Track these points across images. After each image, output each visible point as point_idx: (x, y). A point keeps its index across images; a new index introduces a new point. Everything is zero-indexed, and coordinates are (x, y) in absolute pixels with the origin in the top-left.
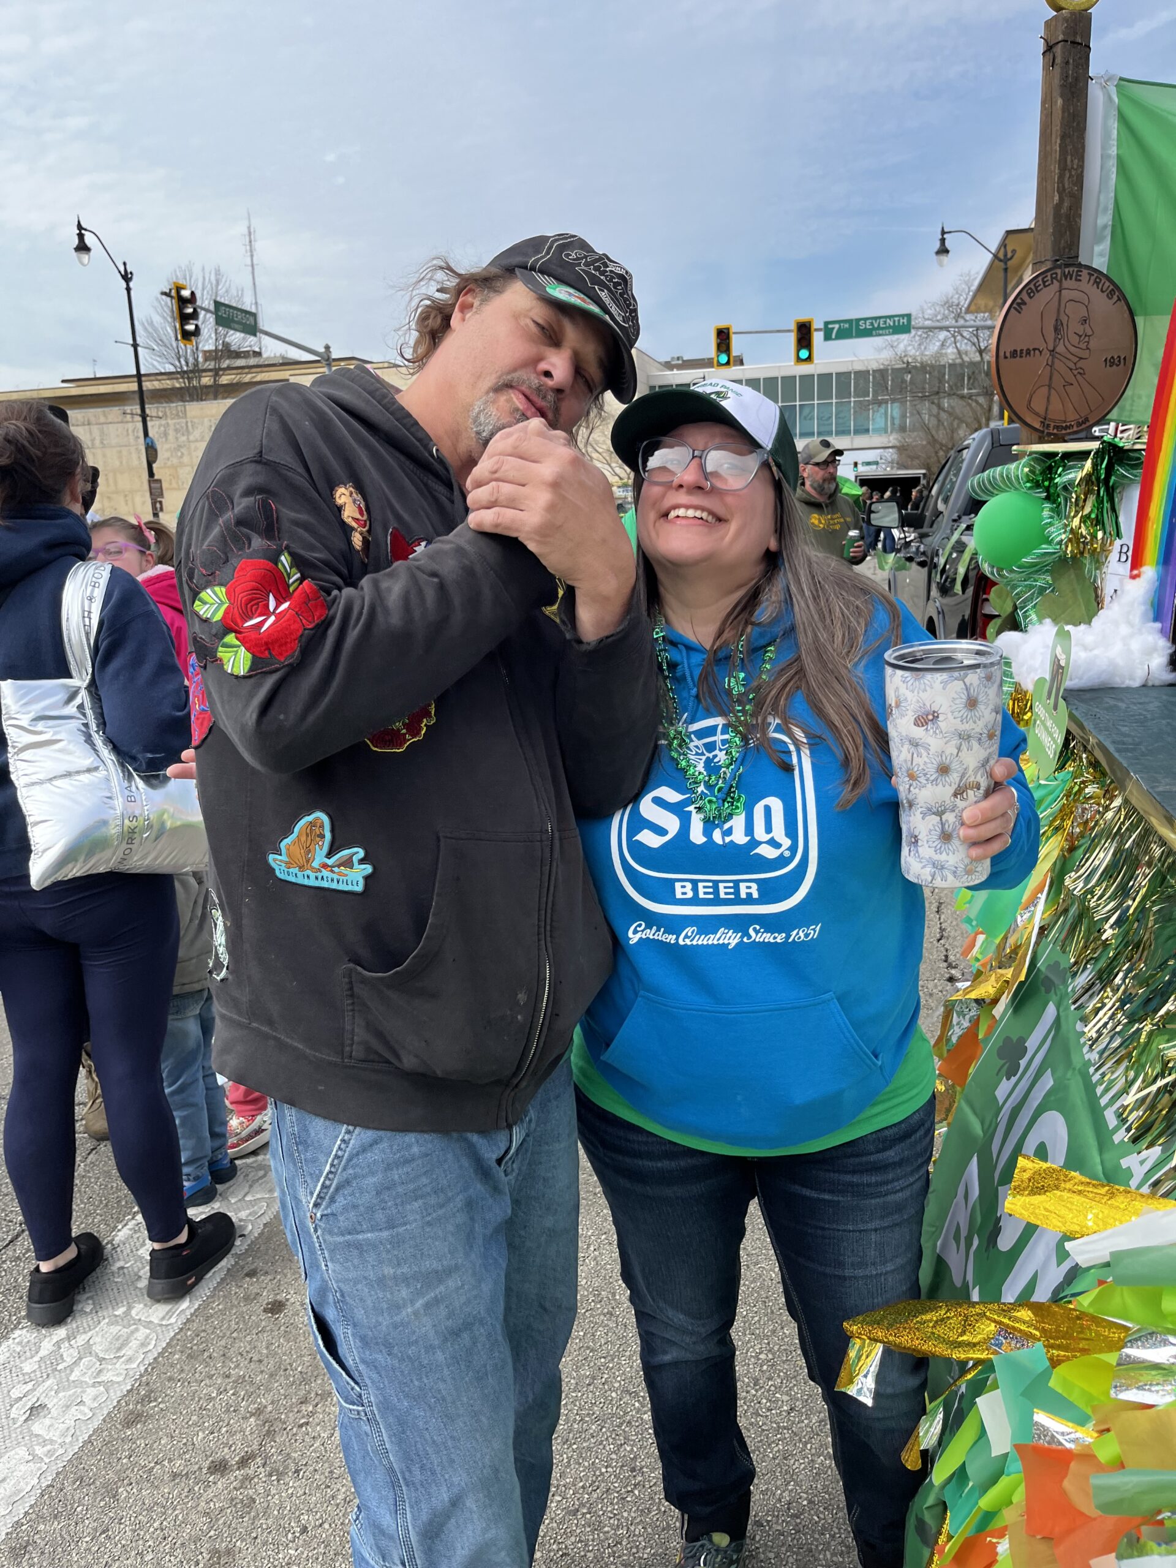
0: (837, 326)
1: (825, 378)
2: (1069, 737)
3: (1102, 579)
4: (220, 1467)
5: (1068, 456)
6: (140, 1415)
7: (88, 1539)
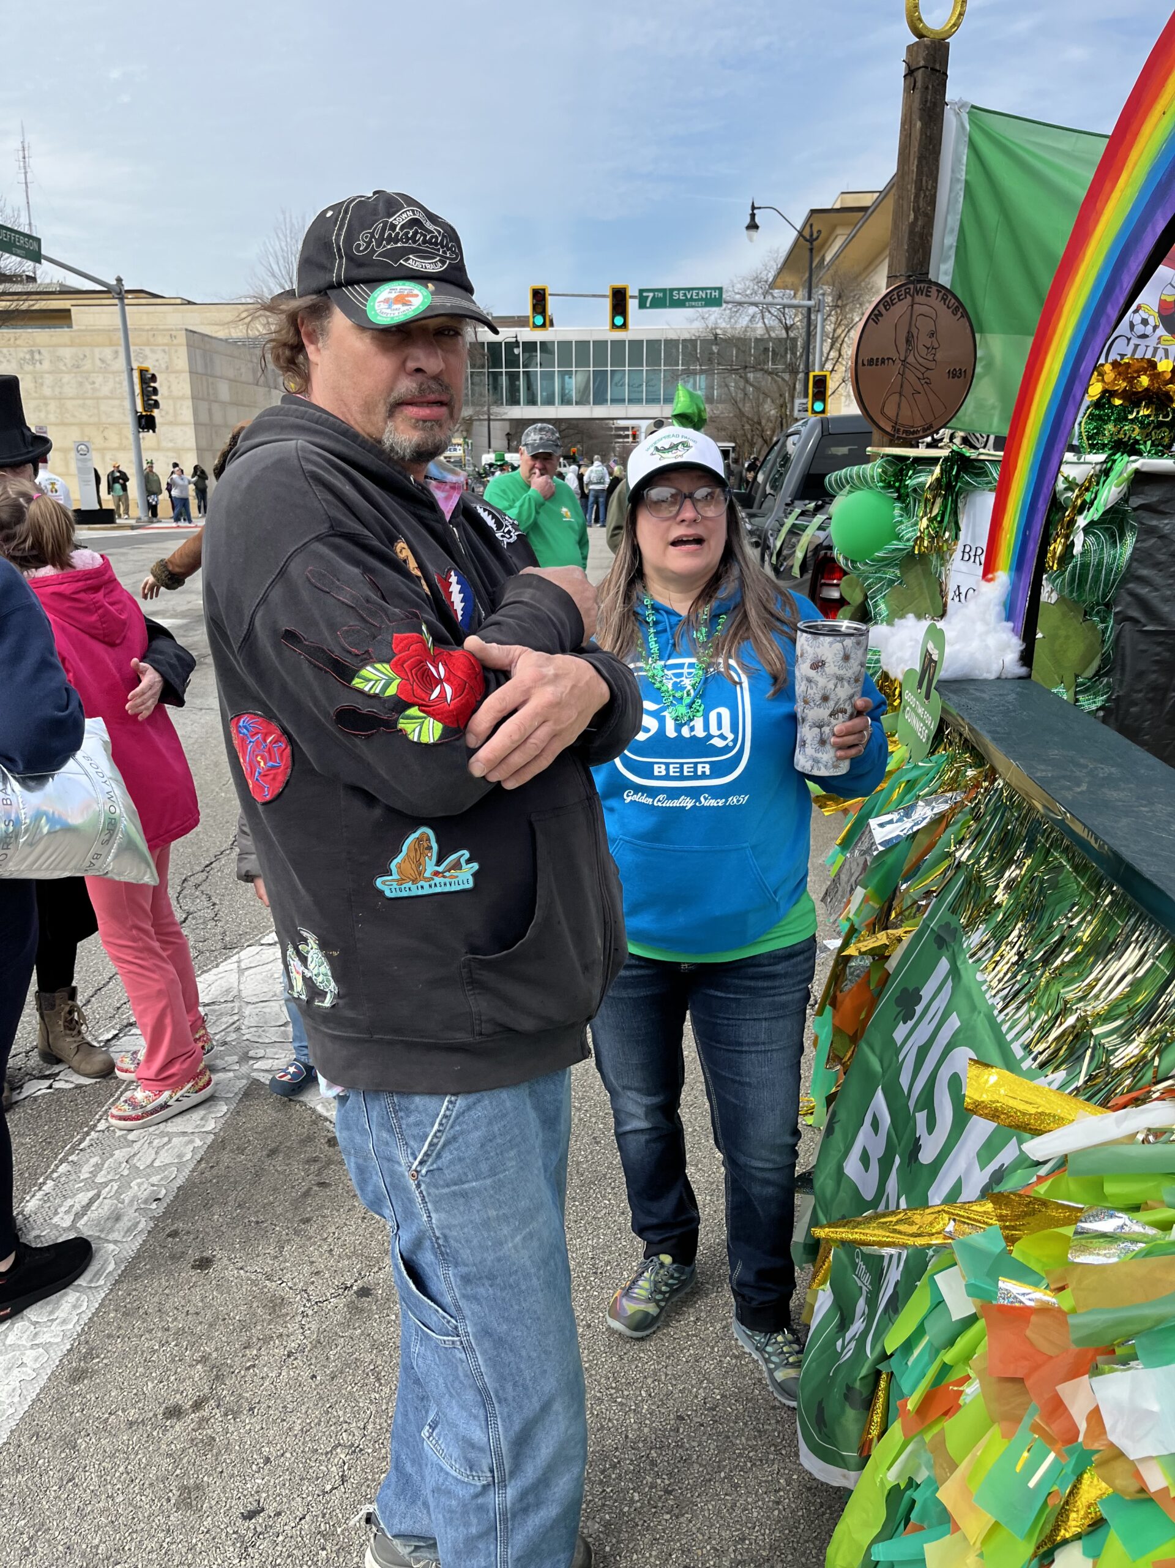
0: (651, 295)
1: (636, 344)
2: (942, 725)
3: (947, 575)
4: (175, 1412)
5: (918, 460)
6: (84, 1371)
7: (55, 1488)
